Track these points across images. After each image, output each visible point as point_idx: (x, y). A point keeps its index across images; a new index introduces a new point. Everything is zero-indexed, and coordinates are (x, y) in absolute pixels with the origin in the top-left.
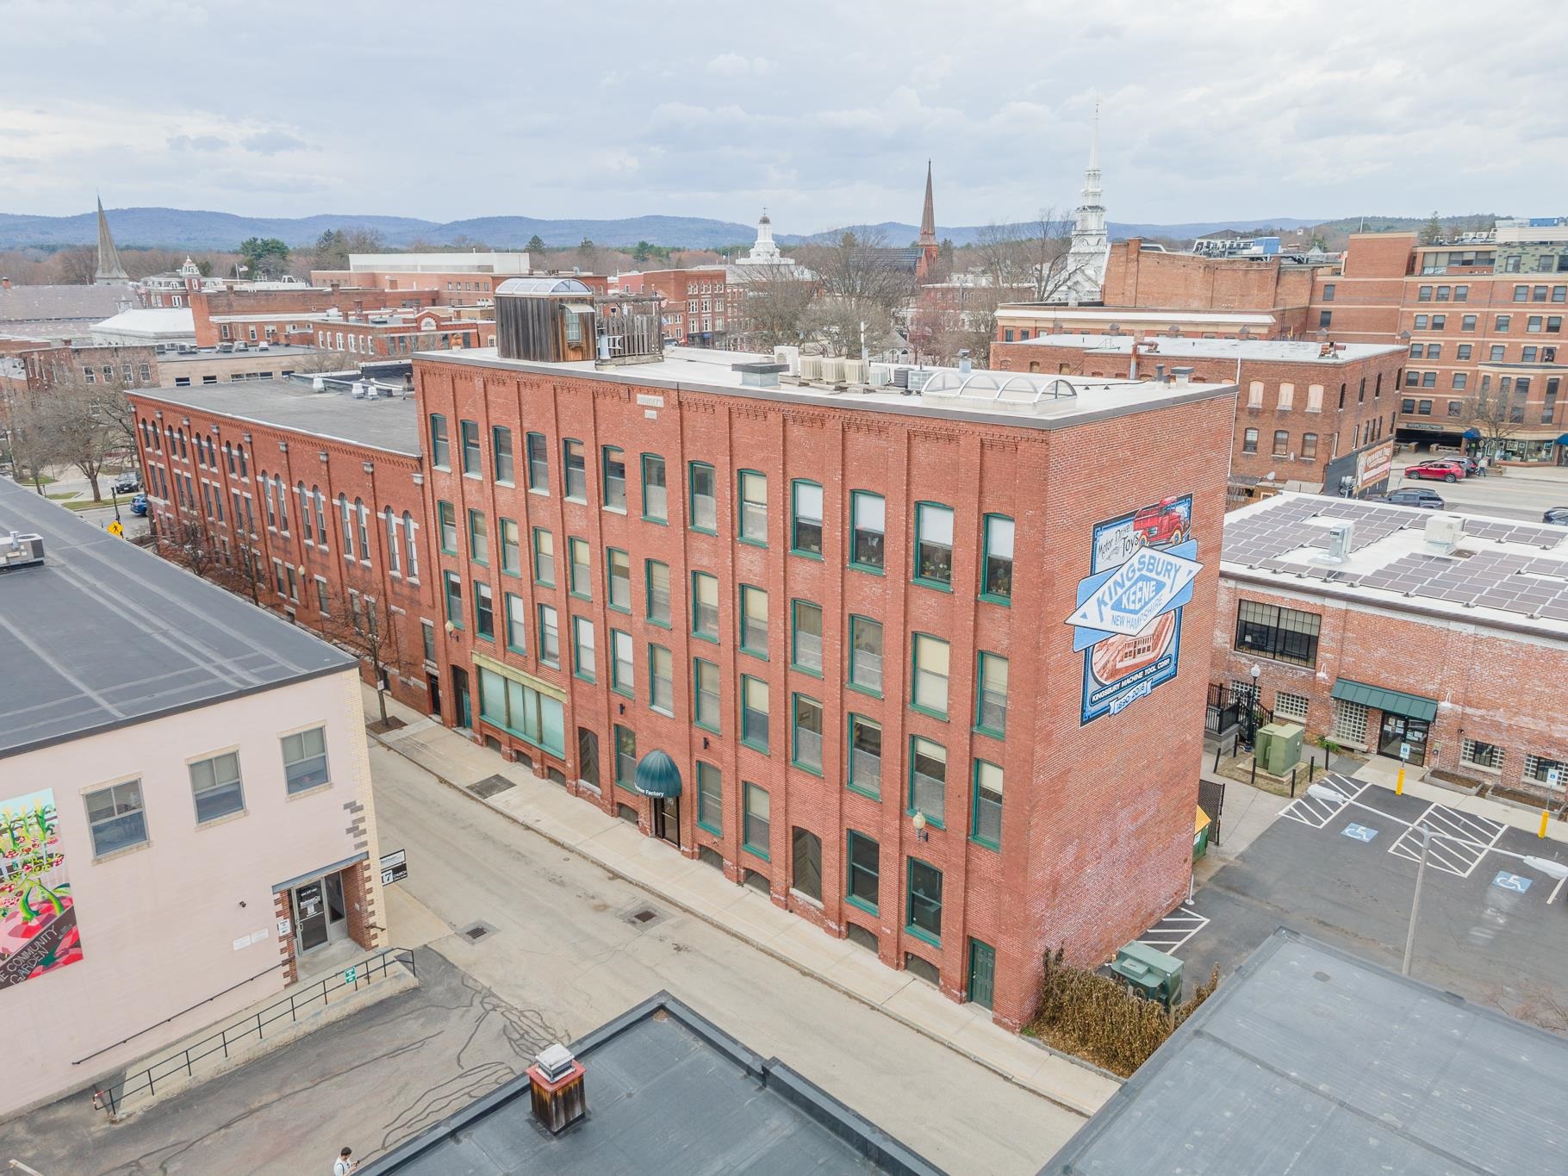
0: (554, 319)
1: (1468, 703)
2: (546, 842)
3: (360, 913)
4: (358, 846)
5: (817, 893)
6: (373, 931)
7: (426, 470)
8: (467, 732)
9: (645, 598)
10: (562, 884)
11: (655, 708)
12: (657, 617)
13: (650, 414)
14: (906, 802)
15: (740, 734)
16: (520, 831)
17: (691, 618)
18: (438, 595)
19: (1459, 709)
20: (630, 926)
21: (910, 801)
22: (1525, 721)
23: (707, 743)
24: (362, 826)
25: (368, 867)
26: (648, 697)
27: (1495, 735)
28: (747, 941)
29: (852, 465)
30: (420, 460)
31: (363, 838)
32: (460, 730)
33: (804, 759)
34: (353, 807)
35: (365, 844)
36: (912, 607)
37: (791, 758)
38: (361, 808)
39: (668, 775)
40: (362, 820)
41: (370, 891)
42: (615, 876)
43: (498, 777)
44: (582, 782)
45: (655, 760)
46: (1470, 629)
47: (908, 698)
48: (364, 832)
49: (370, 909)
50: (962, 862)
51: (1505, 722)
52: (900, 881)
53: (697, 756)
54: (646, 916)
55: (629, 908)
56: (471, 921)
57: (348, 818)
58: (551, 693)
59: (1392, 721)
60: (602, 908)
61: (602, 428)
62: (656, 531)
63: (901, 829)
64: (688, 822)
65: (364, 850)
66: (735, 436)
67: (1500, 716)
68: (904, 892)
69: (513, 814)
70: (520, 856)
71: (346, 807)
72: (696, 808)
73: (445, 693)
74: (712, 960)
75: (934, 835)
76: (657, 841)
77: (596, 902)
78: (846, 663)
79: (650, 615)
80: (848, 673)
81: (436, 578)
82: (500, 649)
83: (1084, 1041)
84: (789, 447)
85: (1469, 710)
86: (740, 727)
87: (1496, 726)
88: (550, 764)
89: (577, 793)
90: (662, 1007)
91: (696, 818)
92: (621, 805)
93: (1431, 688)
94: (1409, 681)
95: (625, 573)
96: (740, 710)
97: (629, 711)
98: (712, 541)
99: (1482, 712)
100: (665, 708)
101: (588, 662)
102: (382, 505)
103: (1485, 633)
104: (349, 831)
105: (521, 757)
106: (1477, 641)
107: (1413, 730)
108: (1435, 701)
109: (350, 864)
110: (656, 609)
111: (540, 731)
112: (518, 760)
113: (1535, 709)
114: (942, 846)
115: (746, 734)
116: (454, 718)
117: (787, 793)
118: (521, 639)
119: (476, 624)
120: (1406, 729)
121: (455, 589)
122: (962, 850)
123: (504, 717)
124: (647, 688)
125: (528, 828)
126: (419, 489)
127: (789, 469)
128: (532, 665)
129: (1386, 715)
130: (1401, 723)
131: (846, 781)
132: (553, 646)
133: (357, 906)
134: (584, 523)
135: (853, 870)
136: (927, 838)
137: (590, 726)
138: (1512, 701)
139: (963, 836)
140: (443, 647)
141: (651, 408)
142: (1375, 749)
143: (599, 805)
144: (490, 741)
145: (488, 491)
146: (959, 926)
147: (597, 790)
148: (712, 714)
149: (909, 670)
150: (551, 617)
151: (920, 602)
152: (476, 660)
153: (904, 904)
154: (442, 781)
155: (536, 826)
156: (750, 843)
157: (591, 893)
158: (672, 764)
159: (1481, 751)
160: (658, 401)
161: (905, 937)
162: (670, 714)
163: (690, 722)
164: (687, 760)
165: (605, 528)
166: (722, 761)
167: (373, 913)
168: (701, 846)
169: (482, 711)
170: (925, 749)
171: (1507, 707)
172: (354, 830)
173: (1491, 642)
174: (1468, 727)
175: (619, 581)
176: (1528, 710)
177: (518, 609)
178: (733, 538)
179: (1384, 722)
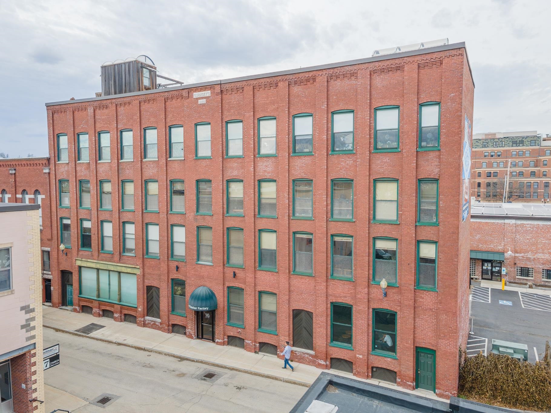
0: (138, 72)
1: (516, 252)
2: (134, 350)
3: (26, 391)
4: (28, 339)
5: (310, 346)
6: (35, 404)
7: (52, 166)
8: (69, 308)
9: (195, 202)
10: (151, 367)
11: (199, 262)
12: (202, 211)
13: (201, 102)
14: (371, 278)
15: (257, 264)
16: (115, 346)
17: (225, 206)
18: (55, 232)
19: (513, 255)
20: (203, 381)
21: (373, 277)
22: (540, 256)
23: (235, 275)
24: (32, 324)
25: (34, 355)
26: (196, 257)
28: (276, 379)
29: (333, 98)
30: (48, 160)
31: (32, 333)
32: (64, 307)
33: (300, 269)
34: (27, 309)
35: (33, 337)
36: (373, 166)
37: (292, 271)
38: (33, 310)
39: (211, 297)
40: (33, 319)
41: (35, 373)
42: (182, 359)
43: (93, 324)
44: (147, 318)
45: (201, 291)
46: (513, 221)
47: (372, 217)
48: (34, 328)
49: (34, 387)
50: (411, 303)
51: (532, 257)
52: (368, 325)
53: (227, 284)
54: (210, 376)
55: (198, 373)
56: (99, 394)
57: (23, 317)
58: (129, 270)
60: (182, 375)
61: (170, 116)
62: (204, 163)
63: (369, 294)
64: (221, 324)
65: (32, 342)
66: (256, 101)
67: (530, 255)
68: (371, 331)
69: (109, 339)
70: (119, 358)
71: (22, 308)
72: (226, 315)
73: (55, 289)
74: (262, 391)
75: (391, 292)
76: (199, 341)
77: (177, 373)
78: (329, 207)
79: (198, 211)
80: (330, 212)
81: (54, 223)
82: (96, 254)
84: (291, 98)
85: (517, 255)
86: (257, 260)
87: (528, 259)
88: (126, 312)
89: (145, 325)
90: (331, 383)
91: (226, 320)
92: (174, 325)
93: (500, 248)
94: (491, 247)
95: (181, 193)
96: (257, 250)
97: (182, 269)
98: (240, 160)
99: (522, 254)
100: (206, 261)
101: (154, 248)
102: (21, 190)
103: (519, 222)
104: (23, 327)
105: (106, 313)
107: (495, 267)
108: (503, 253)
109: (21, 352)
110: (201, 207)
111: (120, 294)
113: (543, 250)
114: (397, 297)
115: (261, 263)
116: (60, 301)
117: (289, 291)
118: (109, 245)
119: (80, 243)
120: (492, 266)
121: (66, 227)
122: (411, 295)
123: (95, 292)
124: (195, 252)
125: (119, 344)
126: (47, 176)
127: (291, 110)
128: (117, 257)
129: (484, 261)
131: (330, 277)
132: (131, 244)
133: (24, 386)
134: (155, 171)
135: (334, 326)
136: (386, 295)
137: (155, 284)
139: (412, 287)
140: (56, 261)
141: (202, 98)
142: (480, 277)
143: (159, 329)
144: (85, 309)
145: (93, 167)
146: (410, 342)
147: (159, 320)
148: (237, 258)
149: (372, 201)
150: (130, 229)
151: (379, 162)
152: (79, 263)
153: (371, 338)
154: (57, 330)
155: (125, 342)
156: (263, 327)
157: (172, 369)
158: (210, 290)
159: (525, 272)
160: (208, 93)
161: (371, 357)
162: (211, 264)
163: (224, 265)
164: (221, 287)
165: (169, 170)
166: (245, 283)
167: (35, 390)
168: (229, 337)
169: (80, 292)
170: (381, 245)
171: (532, 251)
172: (27, 327)
173: (522, 225)
174: (518, 262)
175: (177, 199)
176: (540, 251)
177: (108, 229)
178: (254, 156)
179: (483, 265)
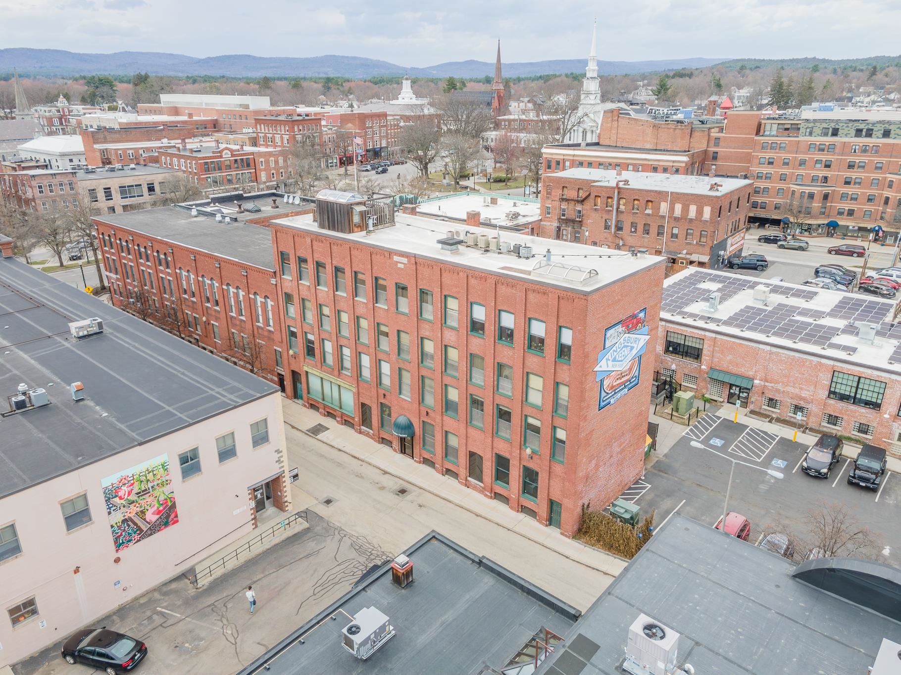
0: (348, 214)
1: (766, 381)
2: (350, 457)
3: (281, 496)
4: (280, 468)
5: (480, 479)
6: (286, 504)
7: (278, 278)
8: (300, 401)
9: (397, 347)
10: (362, 477)
11: (401, 396)
12: (403, 356)
13: (400, 266)
14: (522, 443)
15: (444, 410)
16: (336, 452)
17: (420, 358)
18: (284, 337)
19: (762, 383)
20: (396, 496)
21: (524, 442)
22: (790, 389)
23: (427, 413)
24: (282, 459)
25: (284, 477)
26: (398, 391)
27: (777, 395)
28: (450, 502)
29: (499, 299)
30: (275, 273)
31: (282, 464)
32: (296, 400)
33: (475, 423)
34: (278, 451)
35: (283, 467)
36: (526, 362)
37: (469, 421)
38: (281, 452)
39: (409, 427)
40: (282, 457)
41: (285, 486)
42: (386, 473)
43: (319, 425)
44: (363, 427)
45: (402, 420)
46: (768, 348)
47: (524, 399)
48: (283, 462)
49: (285, 494)
50: (548, 468)
51: (782, 389)
52: (519, 476)
53: (422, 419)
54: (403, 491)
55: (395, 488)
56: (324, 496)
57: (277, 456)
58: (347, 386)
59: (734, 388)
60: (382, 488)
61: (375, 268)
62: (403, 318)
63: (520, 454)
64: (418, 447)
65: (282, 469)
66: (443, 280)
67: (780, 387)
68: (521, 480)
69: (332, 444)
70: (340, 465)
71: (276, 451)
72: (421, 442)
73: (288, 383)
74: (436, 511)
75: (535, 457)
76: (402, 455)
77: (380, 485)
78: (496, 383)
79: (399, 355)
80: (496, 388)
81: (283, 329)
82: (319, 365)
83: (598, 541)
84: (469, 288)
85: (767, 384)
86: (444, 406)
87: (778, 391)
88: (346, 419)
89: (360, 432)
90: (434, 537)
91: (421, 445)
92: (383, 439)
93: (751, 373)
94: (742, 370)
95: (386, 334)
96: (444, 399)
97: (388, 397)
98: (431, 325)
99: (773, 385)
100: (406, 396)
101: (366, 373)
102: (253, 291)
103: (774, 350)
104: (277, 462)
105: (329, 414)
106: (771, 353)
107: (743, 392)
108: (753, 379)
109: (277, 476)
110: (401, 352)
111: (340, 403)
112: (328, 416)
113: (794, 384)
114: (539, 461)
115: (447, 410)
116: (293, 395)
117: (467, 437)
118: (330, 360)
119: (306, 352)
120: (740, 392)
121: (293, 334)
122: (547, 463)
123: (321, 396)
124: (398, 387)
125: (340, 450)
126: (274, 286)
127: (469, 297)
128: (336, 372)
129: (731, 386)
130: (738, 389)
131: (495, 433)
132: (347, 364)
133: (279, 493)
134: (365, 310)
135: (497, 470)
136: (532, 458)
137: (367, 402)
138: (785, 380)
139: (548, 458)
140: (287, 361)
141: (401, 263)
142: (726, 400)
143: (372, 438)
144: (313, 406)
145: (313, 291)
146: (546, 495)
147: (371, 431)
148: (430, 400)
149: (525, 387)
150: (346, 352)
151: (530, 360)
152: (306, 368)
153: (521, 485)
154: (293, 427)
155: (343, 449)
156: (448, 457)
157: (376, 481)
158: (410, 421)
159: (772, 402)
160: (405, 260)
161: (521, 499)
162: (409, 400)
163: (419, 404)
164: (418, 420)
165: (376, 314)
166: (435, 422)
167: (286, 496)
168: (424, 458)
169: (309, 393)
170: (531, 421)
171: (783, 383)
172: (279, 461)
173: (777, 354)
174: (766, 391)
175: (383, 339)
176: (791, 384)
177: (329, 347)
178: (442, 324)
179: (730, 388)
